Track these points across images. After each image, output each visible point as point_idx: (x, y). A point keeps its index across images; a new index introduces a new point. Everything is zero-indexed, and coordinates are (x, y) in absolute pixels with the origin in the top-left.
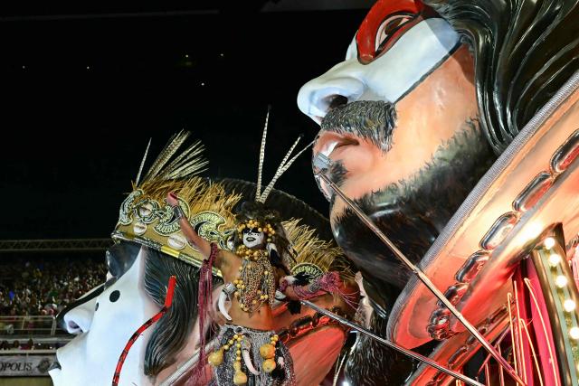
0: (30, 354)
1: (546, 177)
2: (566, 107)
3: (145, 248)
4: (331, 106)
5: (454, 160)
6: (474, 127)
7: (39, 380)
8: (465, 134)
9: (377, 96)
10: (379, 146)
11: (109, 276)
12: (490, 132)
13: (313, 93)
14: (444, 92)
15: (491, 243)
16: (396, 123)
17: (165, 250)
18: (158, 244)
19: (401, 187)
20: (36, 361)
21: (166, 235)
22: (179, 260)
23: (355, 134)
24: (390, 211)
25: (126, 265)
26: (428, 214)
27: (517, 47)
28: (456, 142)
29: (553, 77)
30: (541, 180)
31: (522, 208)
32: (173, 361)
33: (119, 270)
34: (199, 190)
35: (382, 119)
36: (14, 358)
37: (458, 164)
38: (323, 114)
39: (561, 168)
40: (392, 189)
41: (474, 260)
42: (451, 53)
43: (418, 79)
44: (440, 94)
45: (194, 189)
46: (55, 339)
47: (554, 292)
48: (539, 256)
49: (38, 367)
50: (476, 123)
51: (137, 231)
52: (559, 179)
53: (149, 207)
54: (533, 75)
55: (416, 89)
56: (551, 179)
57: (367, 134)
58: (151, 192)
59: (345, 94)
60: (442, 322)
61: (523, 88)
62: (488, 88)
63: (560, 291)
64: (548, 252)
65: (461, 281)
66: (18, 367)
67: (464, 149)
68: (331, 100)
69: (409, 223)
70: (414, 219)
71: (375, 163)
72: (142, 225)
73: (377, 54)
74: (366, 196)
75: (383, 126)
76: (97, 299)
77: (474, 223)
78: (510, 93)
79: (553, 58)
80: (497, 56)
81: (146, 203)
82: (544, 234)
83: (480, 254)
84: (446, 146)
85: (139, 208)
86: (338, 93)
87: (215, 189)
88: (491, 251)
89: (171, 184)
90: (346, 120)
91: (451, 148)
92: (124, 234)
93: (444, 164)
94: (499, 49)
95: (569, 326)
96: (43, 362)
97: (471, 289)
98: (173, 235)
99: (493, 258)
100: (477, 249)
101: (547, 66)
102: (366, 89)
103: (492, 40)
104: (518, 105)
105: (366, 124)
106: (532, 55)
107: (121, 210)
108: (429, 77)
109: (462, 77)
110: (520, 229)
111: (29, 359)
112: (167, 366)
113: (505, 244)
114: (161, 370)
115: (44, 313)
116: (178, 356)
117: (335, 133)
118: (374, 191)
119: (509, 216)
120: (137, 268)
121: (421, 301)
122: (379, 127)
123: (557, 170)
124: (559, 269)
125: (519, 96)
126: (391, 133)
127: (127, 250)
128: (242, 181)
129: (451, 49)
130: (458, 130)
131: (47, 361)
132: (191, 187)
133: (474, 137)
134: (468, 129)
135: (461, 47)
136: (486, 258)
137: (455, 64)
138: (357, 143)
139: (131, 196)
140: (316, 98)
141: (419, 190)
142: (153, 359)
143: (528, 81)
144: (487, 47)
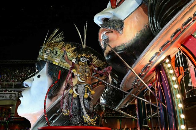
0: (7, 93)
1: (169, 42)
2: (176, 21)
3: (47, 62)
4: (104, 21)
5: (141, 37)
6: (147, 27)
7: (9, 101)
8: (144, 29)
9: (118, 18)
10: (119, 33)
11: (37, 70)
12: (152, 29)
13: (99, 17)
14: (138, 17)
15: (152, 61)
16: (124, 26)
17: (54, 63)
18: (52, 61)
19: (126, 45)
20: (8, 95)
21: (54, 58)
22: (58, 66)
23: (112, 29)
24: (122, 52)
25: (42, 67)
26: (133, 52)
27: (161, 4)
28: (142, 31)
29: (171, 13)
30: (168, 43)
31: (162, 51)
32: (57, 95)
33: (40, 69)
34: (63, 45)
35: (120, 25)
36: (2, 94)
37: (142, 38)
38: (101, 24)
39: (173, 39)
40: (123, 45)
41: (147, 65)
42: (140, 5)
43: (130, 13)
44: (137, 18)
45: (62, 45)
46: (14, 89)
47: (169, 75)
48: (164, 64)
49: (9, 97)
50: (147, 26)
51: (45, 57)
52: (172, 42)
53: (49, 50)
54: (165, 12)
55: (130, 16)
56: (170, 42)
57: (115, 29)
58: (49, 46)
59: (108, 18)
60: (136, 83)
61: (162, 16)
62: (152, 16)
63: (171, 74)
64: (167, 63)
65: (143, 72)
66: (3, 97)
67: (144, 34)
68: (104, 19)
69: (128, 55)
70: (129, 54)
71: (118, 38)
72: (46, 56)
73: (117, 6)
74: (115, 47)
75: (120, 27)
76: (34, 77)
77: (148, 55)
78: (158, 17)
79: (171, 7)
80: (155, 6)
81: (48, 49)
82: (165, 58)
83: (149, 64)
84: (139, 33)
85: (45, 51)
86: (106, 17)
87: (68, 45)
88: (152, 63)
89: (55, 44)
90: (109, 25)
91: (140, 33)
92: (41, 58)
93: (139, 38)
94: (155, 5)
95: (174, 84)
96: (10, 96)
97: (145, 74)
98: (56, 59)
99: (152, 65)
100: (148, 62)
101: (169, 10)
102: (114, 16)
103: (153, 2)
104: (161, 21)
105: (115, 26)
106: (165, 6)
107: (40, 51)
108: (133, 13)
109: (143, 13)
110: (161, 57)
111: (6, 95)
112: (55, 96)
113: (156, 61)
114: (53, 97)
115: (10, 82)
116: (58, 93)
117: (106, 29)
118: (118, 46)
119: (158, 53)
120: (45, 68)
121: (131, 77)
122: (119, 27)
123: (172, 40)
124: (170, 68)
125: (161, 18)
126: (122, 29)
127: (42, 63)
128: (75, 43)
129: (140, 4)
130: (142, 28)
131: (12, 95)
132: (61, 45)
133: (147, 30)
134: (145, 28)
135: (143, 4)
136: (150, 65)
137: (141, 9)
138: (112, 32)
139: (43, 47)
140: (99, 19)
141: (131, 46)
142: (51, 94)
143: (164, 14)
144: (152, 4)
